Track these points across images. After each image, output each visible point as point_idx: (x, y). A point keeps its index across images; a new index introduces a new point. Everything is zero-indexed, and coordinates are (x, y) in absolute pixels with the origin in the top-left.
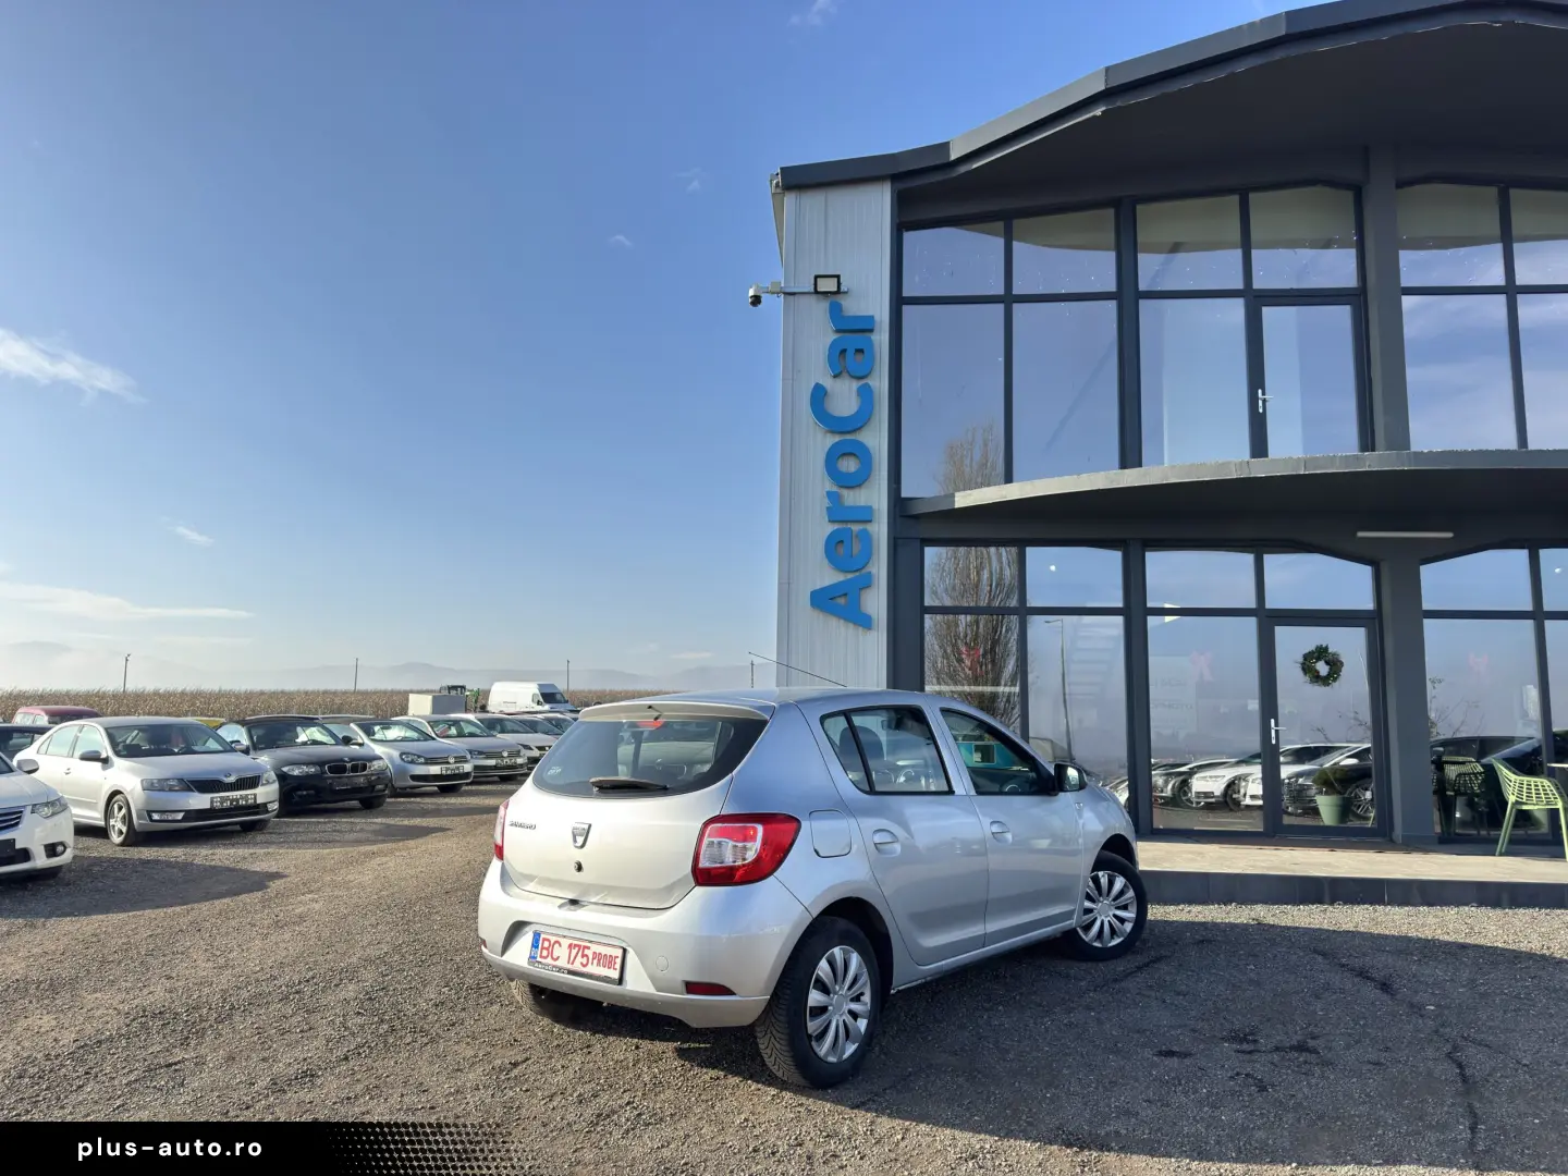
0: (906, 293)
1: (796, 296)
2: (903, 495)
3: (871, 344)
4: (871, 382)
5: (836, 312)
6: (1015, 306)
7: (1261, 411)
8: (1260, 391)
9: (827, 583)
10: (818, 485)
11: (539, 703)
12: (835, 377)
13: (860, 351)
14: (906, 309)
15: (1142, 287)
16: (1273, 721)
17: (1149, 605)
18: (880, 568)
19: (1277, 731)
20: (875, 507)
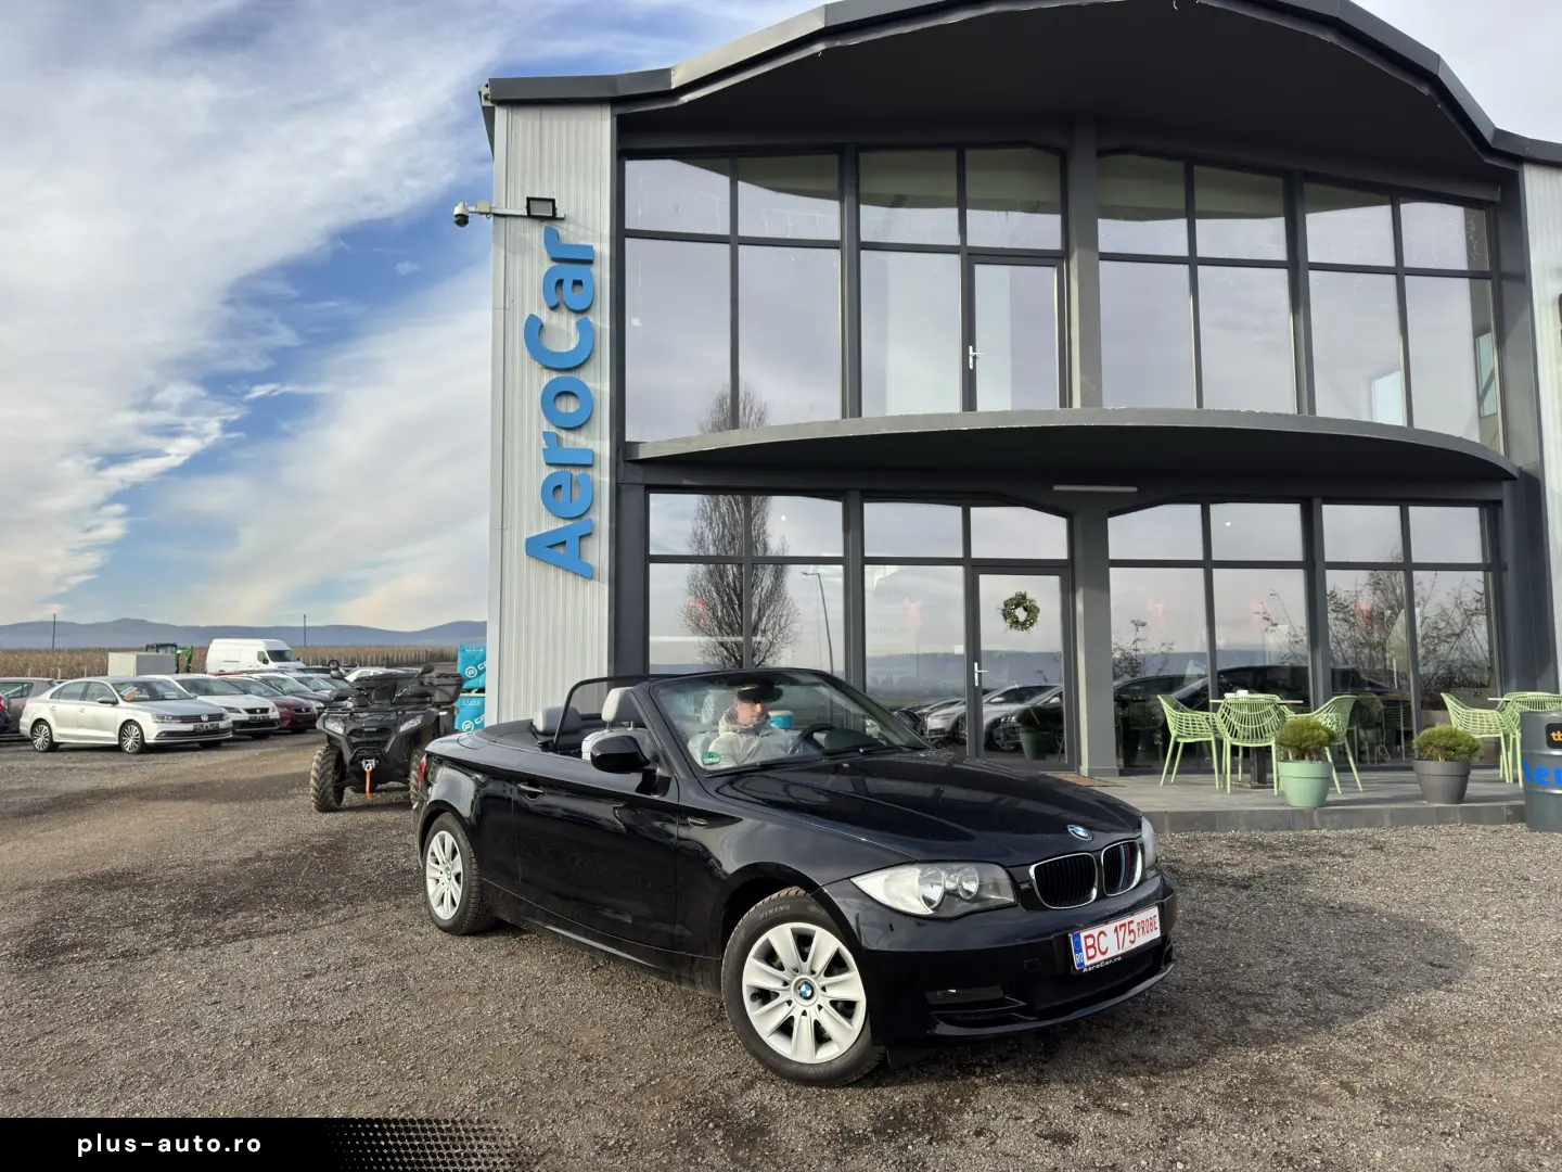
0: (629, 225)
1: (508, 219)
2: (627, 439)
3: (590, 275)
4: (591, 320)
5: (552, 240)
6: (741, 248)
7: (971, 367)
8: (971, 348)
9: (544, 530)
10: (532, 425)
11: (265, 662)
12: (554, 308)
13: (577, 283)
14: (629, 242)
15: (863, 239)
16: (976, 664)
17: (867, 554)
18: (602, 517)
19: (980, 674)
20: (597, 450)
